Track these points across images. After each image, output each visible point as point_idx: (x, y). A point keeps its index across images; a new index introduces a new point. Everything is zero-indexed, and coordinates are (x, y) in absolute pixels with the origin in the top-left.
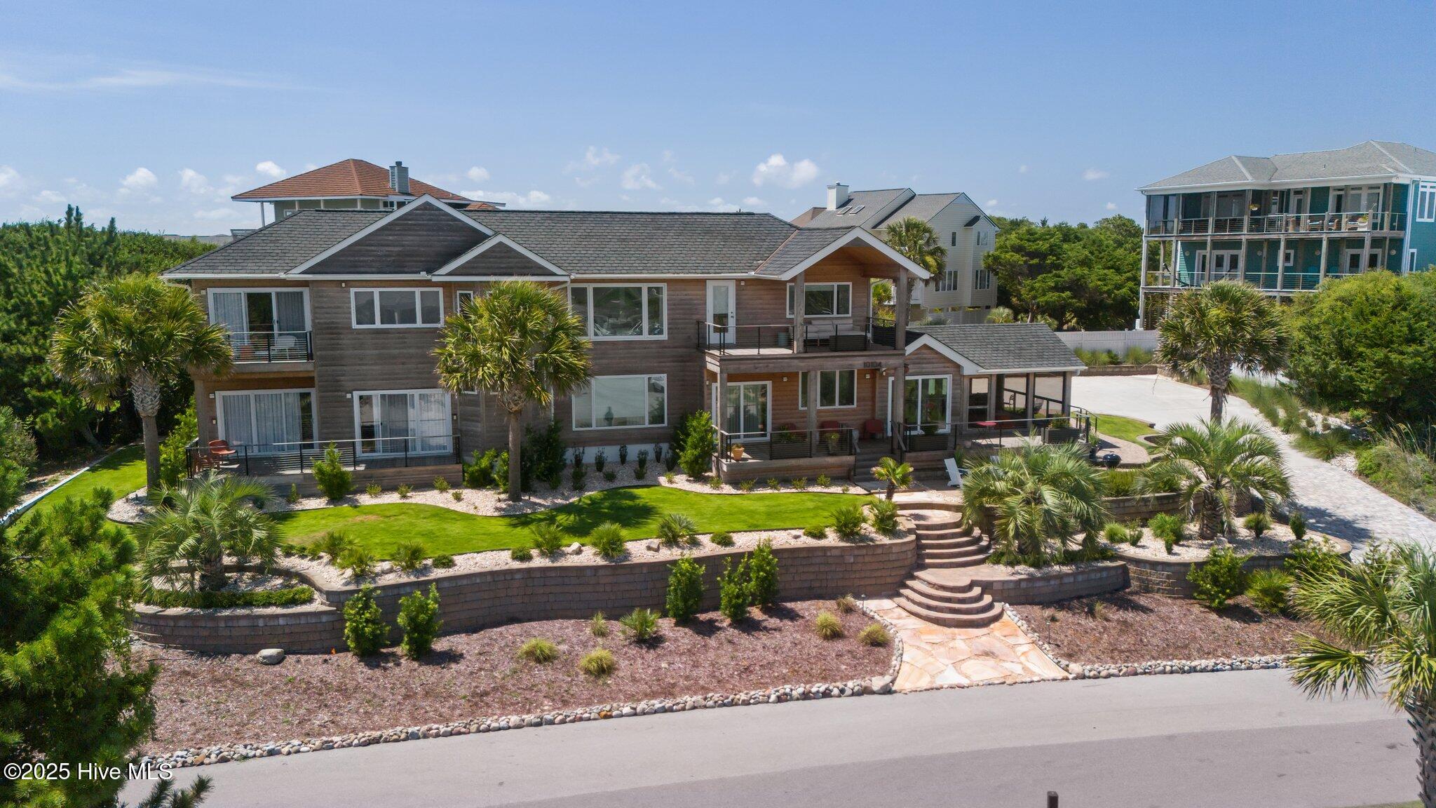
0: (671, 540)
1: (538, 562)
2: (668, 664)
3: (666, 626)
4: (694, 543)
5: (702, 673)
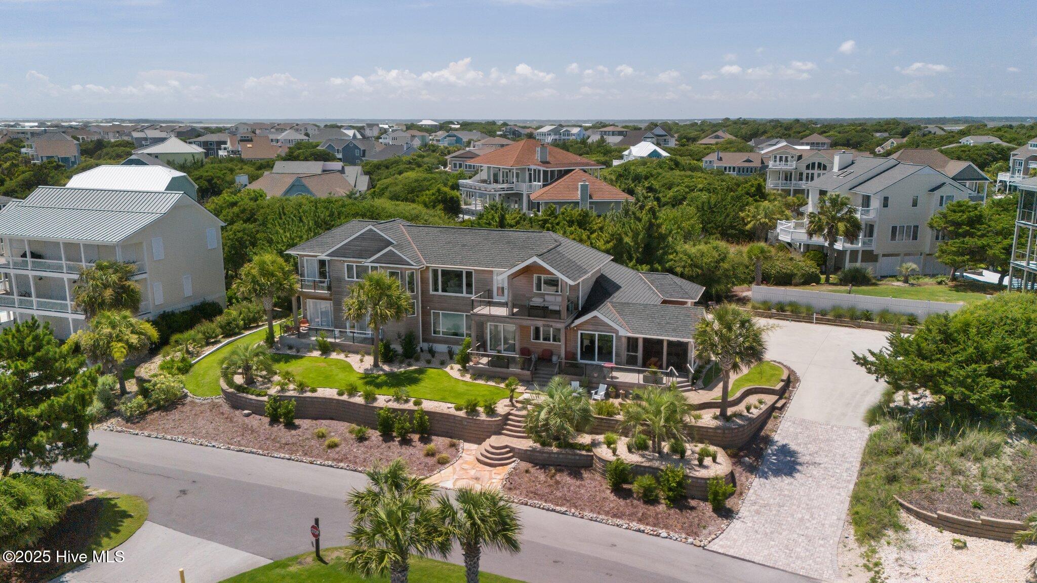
0: (398, 399)
3: (374, 434)
4: (405, 402)
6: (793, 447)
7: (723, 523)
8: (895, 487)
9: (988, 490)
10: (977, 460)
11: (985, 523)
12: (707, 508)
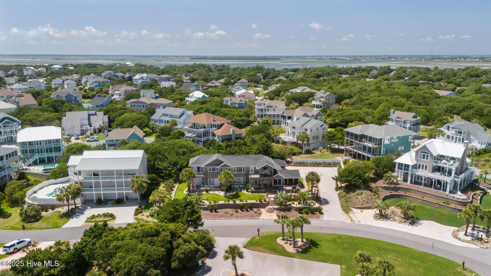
0: (241, 201)
1: (227, 203)
2: (238, 214)
3: (239, 210)
4: (243, 201)
5: (241, 216)
6: (325, 198)
7: (322, 215)
8: (348, 203)
9: (363, 201)
10: (360, 196)
11: (365, 207)
12: (318, 213)
